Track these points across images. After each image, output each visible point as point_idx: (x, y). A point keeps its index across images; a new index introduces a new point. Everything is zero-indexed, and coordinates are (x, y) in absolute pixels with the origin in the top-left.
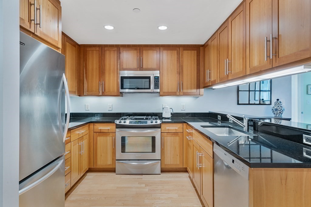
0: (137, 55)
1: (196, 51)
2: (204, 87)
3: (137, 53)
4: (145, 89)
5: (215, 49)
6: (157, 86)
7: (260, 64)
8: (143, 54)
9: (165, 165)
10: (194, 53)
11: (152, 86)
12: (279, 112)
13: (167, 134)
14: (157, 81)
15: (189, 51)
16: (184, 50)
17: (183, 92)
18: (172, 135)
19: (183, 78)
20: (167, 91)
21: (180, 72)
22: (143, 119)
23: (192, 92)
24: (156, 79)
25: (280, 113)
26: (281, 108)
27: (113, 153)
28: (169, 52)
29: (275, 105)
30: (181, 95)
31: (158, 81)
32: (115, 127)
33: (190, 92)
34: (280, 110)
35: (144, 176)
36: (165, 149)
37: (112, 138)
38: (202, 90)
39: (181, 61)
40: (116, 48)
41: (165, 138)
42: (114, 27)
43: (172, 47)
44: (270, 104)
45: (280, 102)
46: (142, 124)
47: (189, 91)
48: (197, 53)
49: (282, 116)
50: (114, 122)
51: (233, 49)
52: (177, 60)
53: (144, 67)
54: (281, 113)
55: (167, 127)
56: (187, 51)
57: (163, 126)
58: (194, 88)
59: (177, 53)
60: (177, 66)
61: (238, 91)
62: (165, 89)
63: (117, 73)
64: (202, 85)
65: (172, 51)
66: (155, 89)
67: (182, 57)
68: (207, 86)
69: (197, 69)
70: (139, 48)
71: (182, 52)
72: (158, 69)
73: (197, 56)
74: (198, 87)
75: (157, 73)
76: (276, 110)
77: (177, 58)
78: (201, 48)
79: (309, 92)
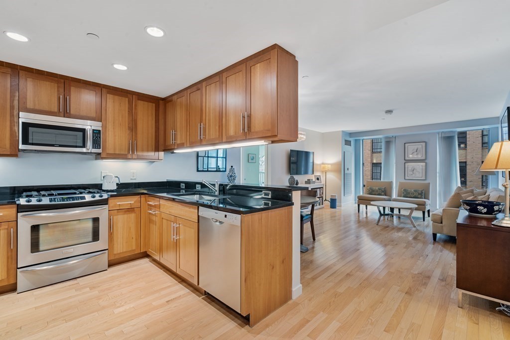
0: (58, 91)
1: (154, 105)
2: (164, 150)
3: (58, 88)
4: (76, 147)
5: (184, 109)
6: (96, 143)
7: (235, 134)
8: (70, 91)
9: (115, 255)
10: (152, 106)
11: (89, 143)
13: (118, 212)
14: (97, 137)
15: (146, 103)
16: (138, 100)
17: (137, 155)
18: (125, 212)
19: (136, 136)
20: (113, 153)
21: (133, 128)
22: (75, 193)
23: (149, 156)
24: (96, 133)
27: (8, 258)
28: (116, 97)
29: (230, 171)
30: (135, 159)
31: (100, 138)
32: (14, 210)
33: (147, 156)
35: (78, 279)
36: (115, 233)
37: (6, 231)
38: (162, 154)
39: (135, 113)
40: (9, 70)
41: (115, 217)
42: (30, 40)
43: (122, 92)
44: (225, 171)
45: (234, 169)
46: (77, 200)
47: (145, 154)
48: (156, 107)
50: (14, 203)
51: (207, 114)
52: (128, 111)
53: (72, 112)
55: (118, 202)
56: (142, 102)
57: (111, 201)
58: (152, 151)
59: (129, 102)
60: (128, 118)
61: (198, 156)
62: (110, 150)
63: (12, 115)
64: (161, 147)
65: (120, 98)
66: (93, 148)
67: (136, 109)
68: (168, 149)
69: (156, 127)
70: (63, 81)
71: (135, 102)
72: (98, 119)
73: (156, 110)
74: (157, 149)
75: (97, 125)
76: (231, 176)
77: (129, 108)
78: (161, 102)
79: (250, 161)
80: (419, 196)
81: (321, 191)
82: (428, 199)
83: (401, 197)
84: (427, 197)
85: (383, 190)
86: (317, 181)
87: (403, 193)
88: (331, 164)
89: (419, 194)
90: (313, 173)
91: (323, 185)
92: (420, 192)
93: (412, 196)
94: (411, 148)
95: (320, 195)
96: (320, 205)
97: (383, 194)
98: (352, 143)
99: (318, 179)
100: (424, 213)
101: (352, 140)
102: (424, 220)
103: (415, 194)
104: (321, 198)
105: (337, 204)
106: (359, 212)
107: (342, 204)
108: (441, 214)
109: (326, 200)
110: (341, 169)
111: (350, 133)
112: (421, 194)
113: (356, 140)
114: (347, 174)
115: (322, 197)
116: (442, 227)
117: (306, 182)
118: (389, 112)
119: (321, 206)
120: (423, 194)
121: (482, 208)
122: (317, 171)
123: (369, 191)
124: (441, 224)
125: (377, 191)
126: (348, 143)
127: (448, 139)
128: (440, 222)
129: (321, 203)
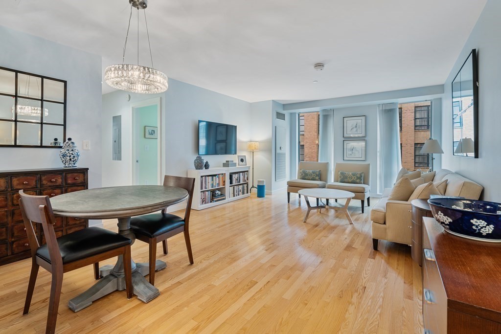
12: (68, 158)
25: (70, 160)
26: (71, 152)
34: (70, 156)
45: (73, 143)
49: (76, 165)
54: (72, 160)
76: (64, 155)
79: (147, 136)
80: (358, 181)
81: (246, 176)
82: (368, 184)
83: (337, 182)
84: (366, 182)
85: (318, 173)
86: (241, 163)
87: (340, 177)
88: (259, 142)
89: (358, 178)
90: (236, 153)
91: (249, 167)
92: (358, 176)
93: (350, 181)
94: (350, 123)
95: (245, 181)
96: (243, 193)
97: (317, 178)
98: (287, 117)
99: (242, 160)
100: (363, 202)
101: (286, 113)
102: (363, 212)
103: (354, 178)
104: (245, 185)
105: (266, 191)
106: (289, 202)
107: (273, 191)
108: (384, 210)
109: (253, 187)
110: (273, 148)
111: (284, 105)
112: (360, 178)
113: (291, 114)
114: (279, 154)
115: (247, 183)
116: (386, 229)
117: (223, 164)
118: (319, 65)
119: (246, 195)
120: (362, 178)
121: (482, 223)
122: (242, 150)
123: (302, 174)
124: (384, 225)
125: (311, 175)
126: (280, 116)
127: (389, 112)
128: (382, 222)
129: (245, 191)
